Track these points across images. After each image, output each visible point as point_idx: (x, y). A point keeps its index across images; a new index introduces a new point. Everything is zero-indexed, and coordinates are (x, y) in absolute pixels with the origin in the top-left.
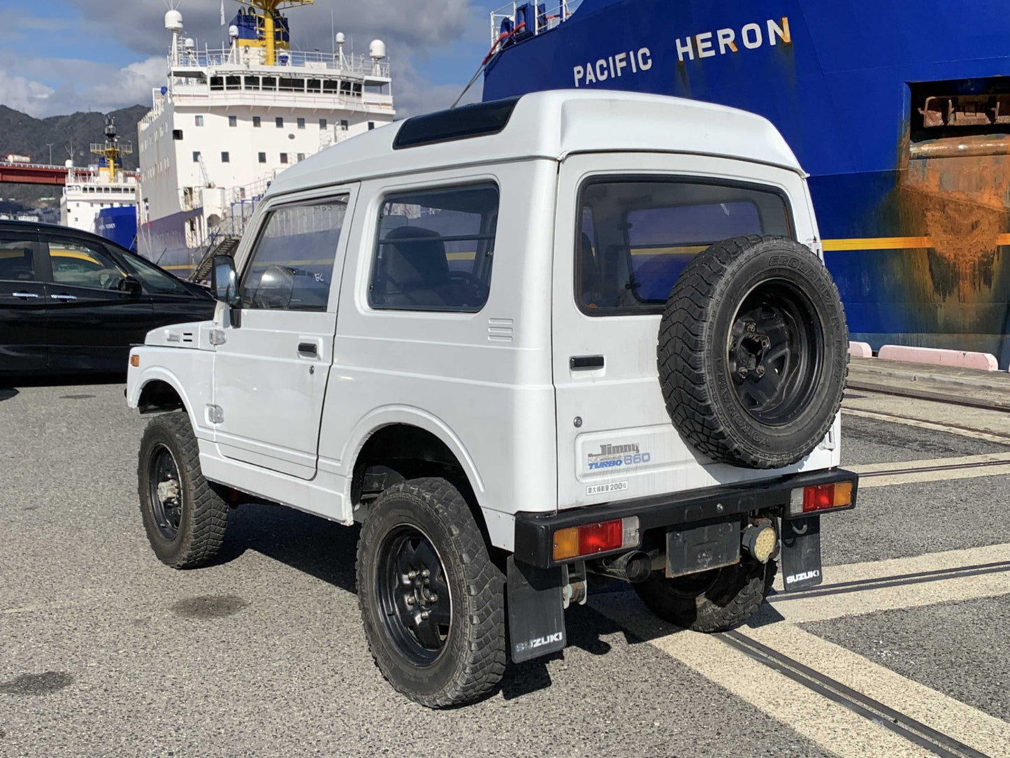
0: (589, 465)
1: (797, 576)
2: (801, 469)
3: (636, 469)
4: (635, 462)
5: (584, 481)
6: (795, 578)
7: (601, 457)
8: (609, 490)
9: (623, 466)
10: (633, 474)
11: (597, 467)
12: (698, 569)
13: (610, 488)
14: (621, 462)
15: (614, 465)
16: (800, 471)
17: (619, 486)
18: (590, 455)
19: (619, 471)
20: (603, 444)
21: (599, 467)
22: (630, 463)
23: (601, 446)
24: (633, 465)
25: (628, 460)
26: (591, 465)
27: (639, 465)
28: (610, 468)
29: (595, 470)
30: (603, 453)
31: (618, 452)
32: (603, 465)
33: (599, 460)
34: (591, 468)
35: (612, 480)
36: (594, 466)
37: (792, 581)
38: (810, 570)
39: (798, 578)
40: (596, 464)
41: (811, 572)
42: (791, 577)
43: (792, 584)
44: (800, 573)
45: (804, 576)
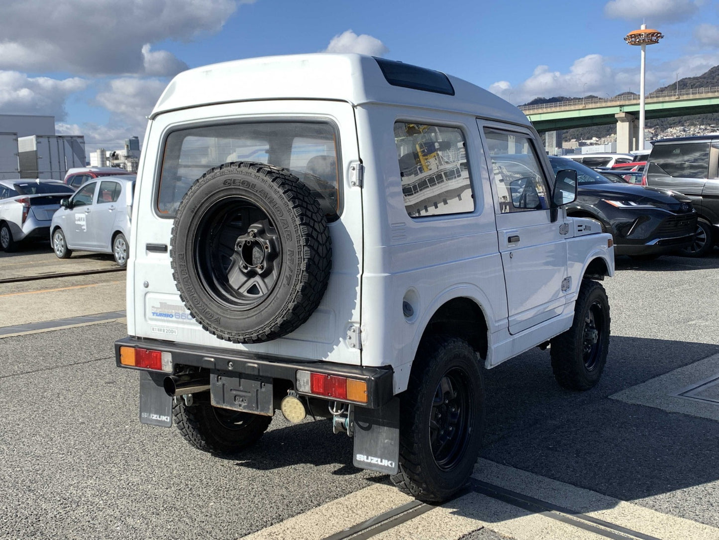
0: (153, 313)
1: (370, 458)
2: (325, 358)
3: (183, 323)
4: (182, 318)
5: (150, 322)
6: (367, 459)
7: (160, 310)
8: (165, 333)
9: (174, 319)
10: (181, 326)
11: (157, 315)
12: (235, 408)
13: (166, 331)
14: (173, 316)
15: (167, 317)
16: (324, 359)
17: (172, 332)
18: (153, 307)
19: (172, 322)
20: (161, 301)
21: (158, 316)
22: (179, 318)
23: (160, 303)
24: (180, 320)
25: (177, 315)
26: (154, 313)
27: (185, 320)
28: (165, 318)
29: (155, 317)
30: (161, 307)
31: (171, 309)
32: (161, 315)
33: (158, 311)
35: (167, 326)
36: (155, 315)
37: (362, 460)
38: (385, 459)
39: (371, 460)
40: (157, 313)
41: (386, 461)
42: (362, 456)
43: (360, 461)
44: (374, 457)
45: (377, 461)
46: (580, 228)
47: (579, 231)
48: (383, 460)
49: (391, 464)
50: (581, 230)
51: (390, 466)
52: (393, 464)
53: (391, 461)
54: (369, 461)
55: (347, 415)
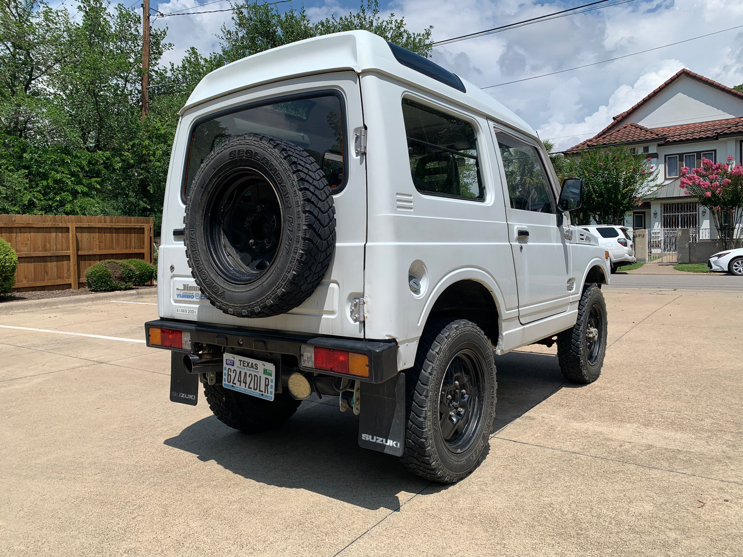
0: (177, 295)
1: (375, 437)
4: (201, 298)
5: (175, 304)
6: (373, 439)
7: (184, 291)
8: (187, 313)
9: (194, 299)
11: (181, 297)
13: (188, 312)
14: (193, 297)
15: (189, 297)
17: (193, 312)
18: (178, 289)
19: (193, 302)
20: (184, 284)
21: (182, 297)
22: (199, 298)
25: (197, 296)
28: (188, 299)
29: (180, 299)
30: (184, 289)
31: (192, 290)
32: (184, 296)
33: (182, 293)
34: (178, 297)
35: (188, 307)
37: (367, 439)
38: (391, 439)
39: (377, 439)
40: (181, 295)
41: (391, 441)
42: (367, 435)
43: (365, 441)
44: (379, 437)
45: (382, 441)
46: (582, 237)
47: (581, 239)
48: (389, 441)
49: (396, 444)
50: (583, 239)
51: (395, 446)
52: (399, 444)
53: (396, 441)
54: (374, 441)
55: (353, 392)
